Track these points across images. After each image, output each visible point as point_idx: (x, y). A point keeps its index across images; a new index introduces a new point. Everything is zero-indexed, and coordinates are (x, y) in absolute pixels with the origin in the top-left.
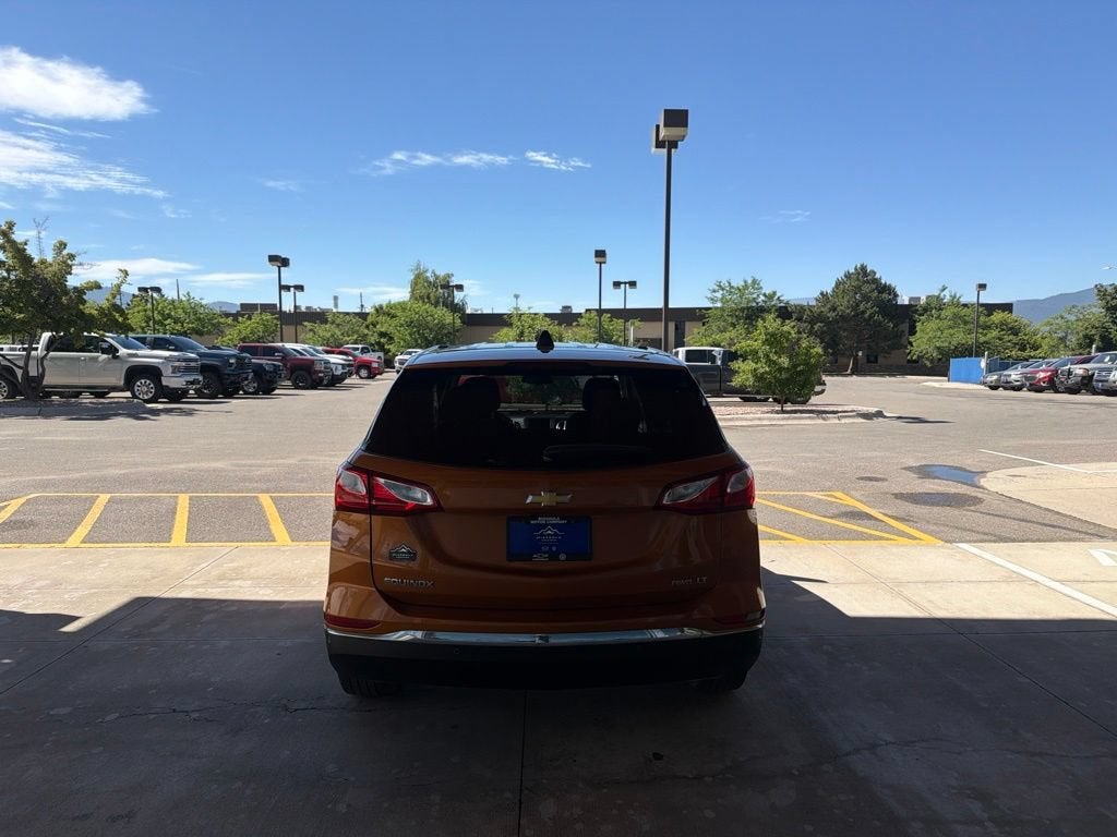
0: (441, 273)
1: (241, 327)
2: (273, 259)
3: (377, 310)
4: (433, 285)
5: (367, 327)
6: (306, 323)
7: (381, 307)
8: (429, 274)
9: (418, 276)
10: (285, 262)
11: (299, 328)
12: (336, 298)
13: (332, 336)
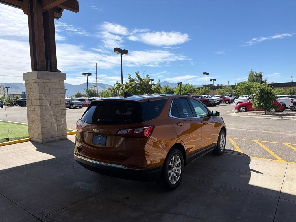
0: (258, 72)
1: (200, 91)
2: (204, 73)
3: (238, 84)
4: (256, 76)
5: (235, 89)
6: (216, 89)
7: (239, 84)
8: (254, 73)
9: (251, 74)
10: (207, 74)
11: (214, 90)
12: (229, 82)
13: (223, 92)
